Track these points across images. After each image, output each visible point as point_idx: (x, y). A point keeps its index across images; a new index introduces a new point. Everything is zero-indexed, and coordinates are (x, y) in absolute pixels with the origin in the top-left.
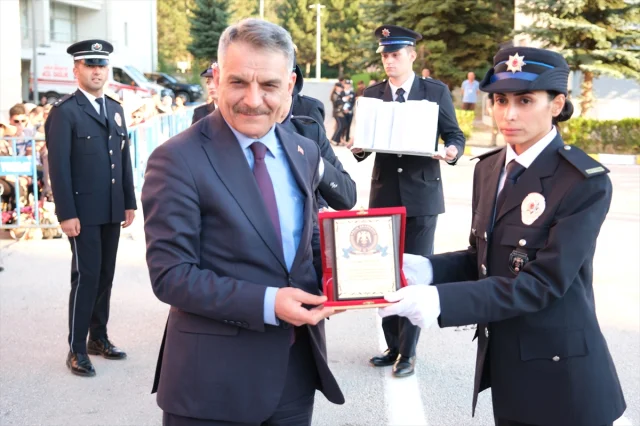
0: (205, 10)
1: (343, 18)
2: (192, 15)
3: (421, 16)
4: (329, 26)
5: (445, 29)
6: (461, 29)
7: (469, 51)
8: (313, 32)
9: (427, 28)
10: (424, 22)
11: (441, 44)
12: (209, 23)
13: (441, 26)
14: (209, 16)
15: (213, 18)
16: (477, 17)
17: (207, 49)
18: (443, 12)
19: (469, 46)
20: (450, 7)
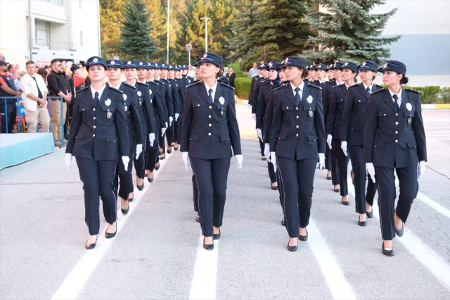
0: (132, 22)
1: (223, 26)
2: (123, 26)
3: (267, 28)
4: (213, 32)
5: (280, 36)
6: (290, 36)
7: (295, 49)
8: (203, 36)
9: (270, 35)
10: (267, 32)
11: (275, 46)
12: (135, 31)
13: (277, 35)
14: (134, 26)
15: (137, 27)
16: (300, 28)
17: (133, 48)
18: (279, 26)
19: (295, 46)
20: (283, 23)
